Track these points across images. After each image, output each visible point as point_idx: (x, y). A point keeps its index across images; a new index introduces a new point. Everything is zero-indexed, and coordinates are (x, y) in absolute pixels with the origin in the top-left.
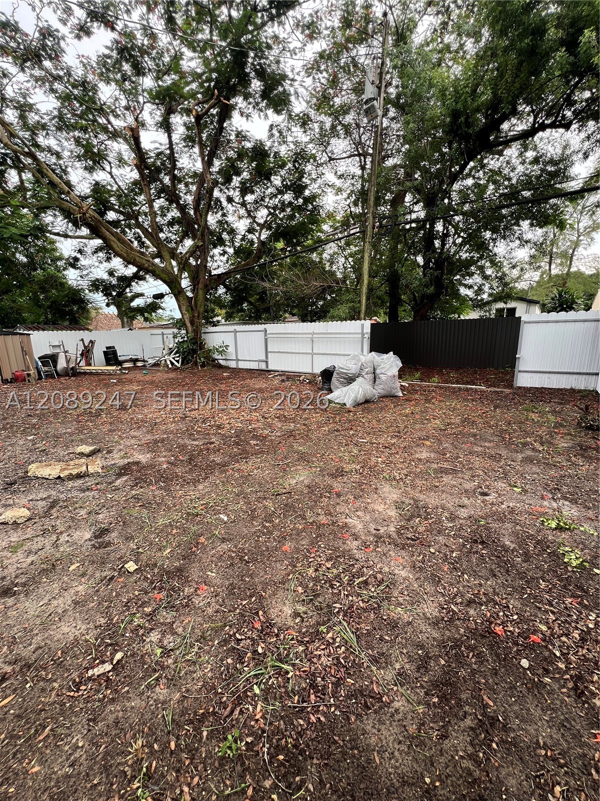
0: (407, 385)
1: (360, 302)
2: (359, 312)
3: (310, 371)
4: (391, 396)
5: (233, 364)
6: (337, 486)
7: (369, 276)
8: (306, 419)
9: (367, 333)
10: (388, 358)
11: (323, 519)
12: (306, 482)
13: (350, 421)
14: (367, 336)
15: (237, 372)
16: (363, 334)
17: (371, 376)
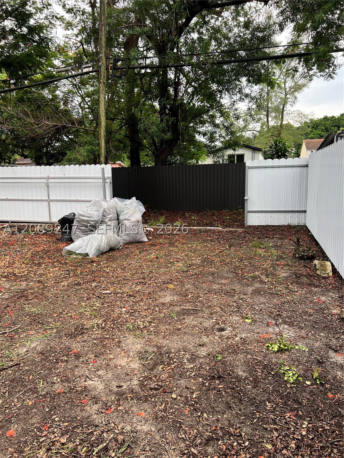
1: (99, 145)
2: (99, 156)
3: (47, 220)
4: (136, 242)
6: (76, 346)
7: (107, 119)
9: (109, 178)
10: (131, 204)
11: (58, 388)
14: (109, 181)
16: (104, 179)
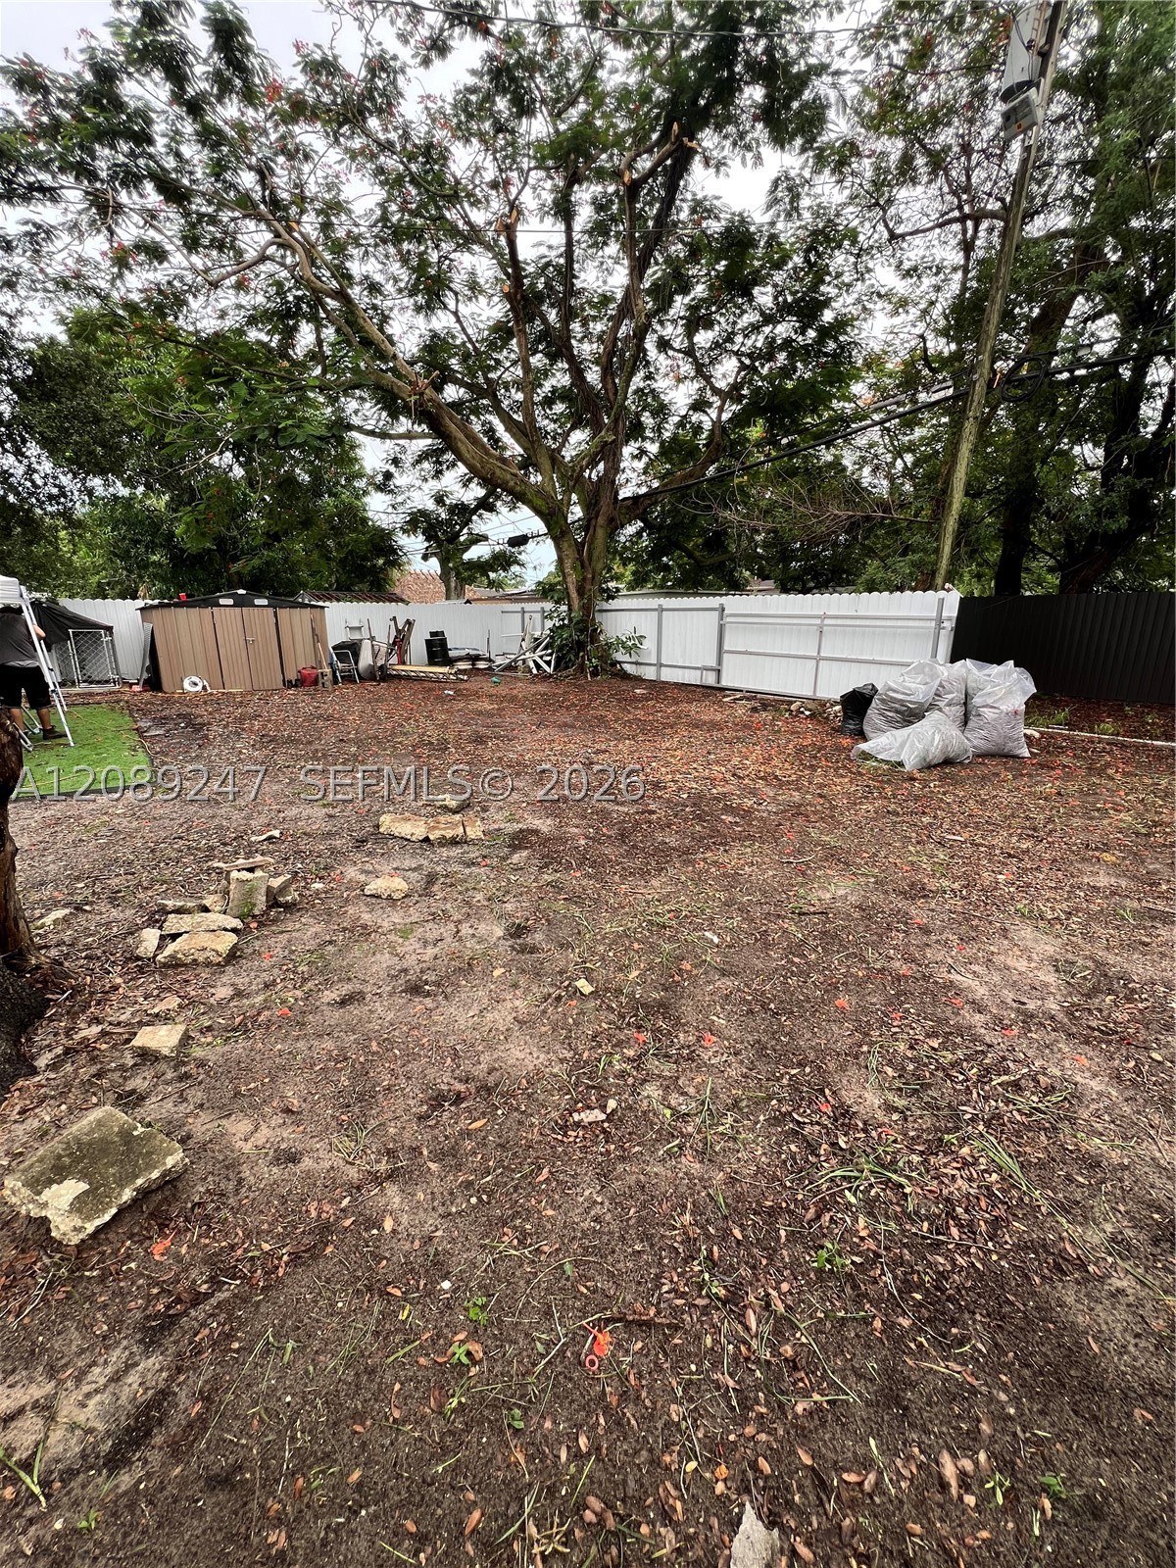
0: (1037, 735)
1: (937, 551)
2: (933, 573)
3: (809, 693)
4: (1003, 756)
5: (649, 673)
6: (919, 913)
7: (967, 494)
8: (821, 786)
9: (949, 619)
10: (999, 675)
11: (900, 967)
12: (852, 899)
13: (917, 799)
14: (949, 625)
15: (658, 688)
16: (940, 621)
17: (959, 710)
